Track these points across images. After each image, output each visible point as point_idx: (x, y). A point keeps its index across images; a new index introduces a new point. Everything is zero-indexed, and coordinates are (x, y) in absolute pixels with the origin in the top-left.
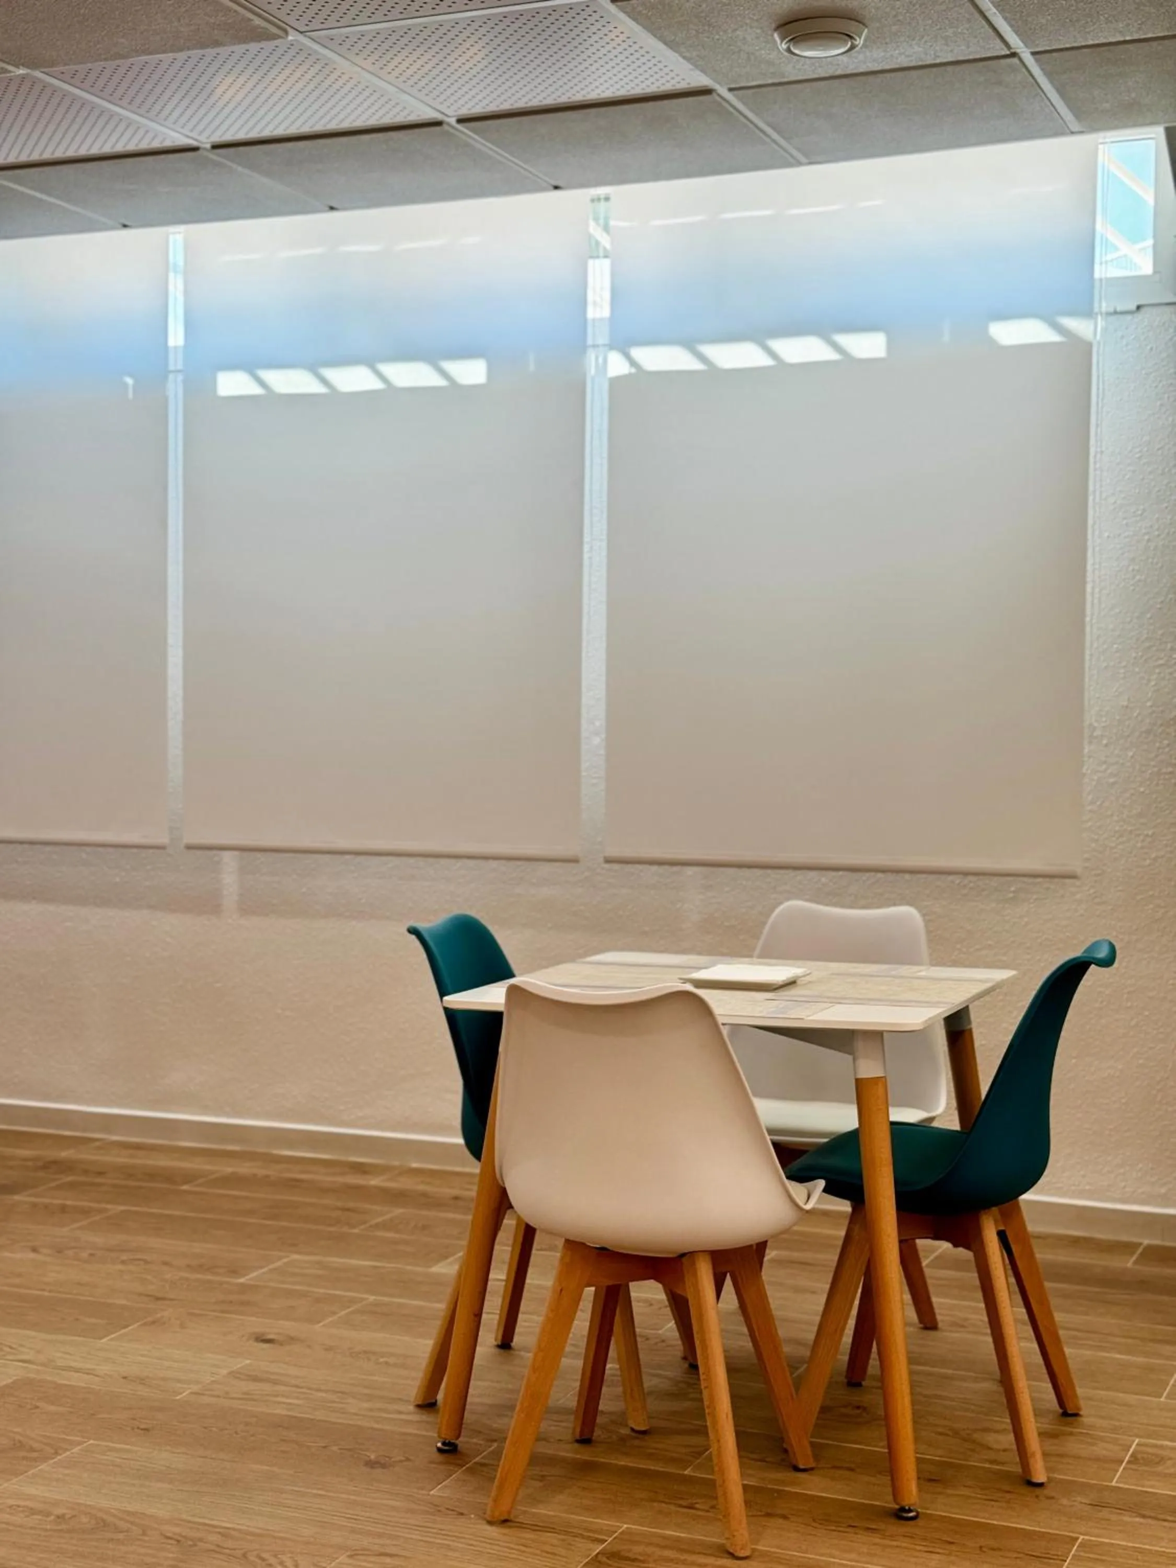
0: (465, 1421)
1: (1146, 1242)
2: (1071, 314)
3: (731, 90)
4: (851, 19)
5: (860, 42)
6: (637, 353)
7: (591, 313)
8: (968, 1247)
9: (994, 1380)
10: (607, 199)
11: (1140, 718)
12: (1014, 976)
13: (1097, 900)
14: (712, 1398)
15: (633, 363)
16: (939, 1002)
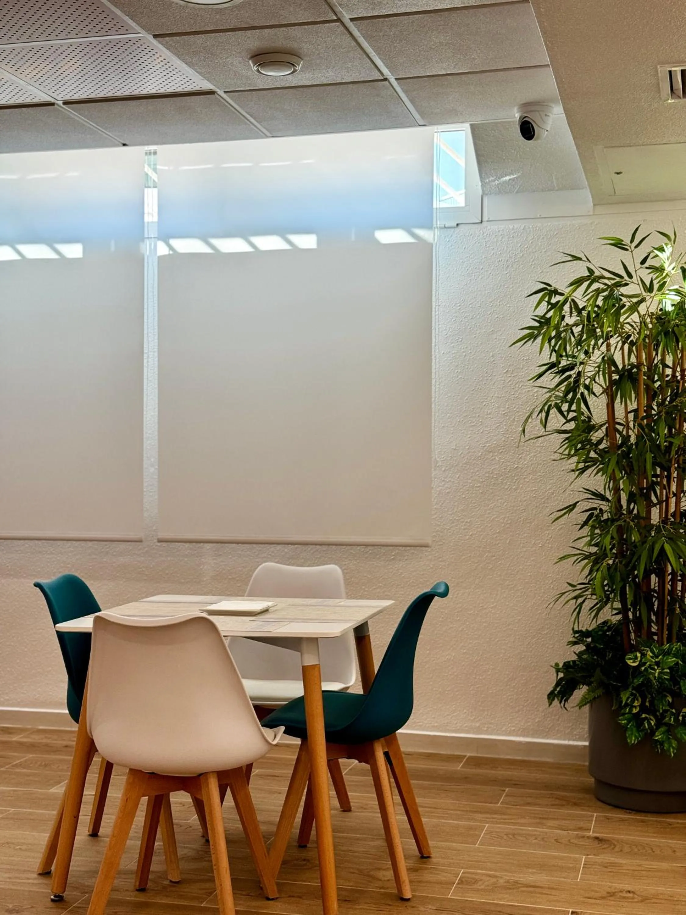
0: (68, 882)
1: (468, 755)
2: (422, 227)
3: (225, 92)
4: (295, 55)
5: (298, 68)
6: (173, 242)
7: (147, 219)
8: (367, 762)
9: (383, 839)
10: (155, 153)
11: (462, 456)
12: (392, 604)
13: (440, 559)
14: (217, 859)
15: (171, 248)
16: (350, 620)
